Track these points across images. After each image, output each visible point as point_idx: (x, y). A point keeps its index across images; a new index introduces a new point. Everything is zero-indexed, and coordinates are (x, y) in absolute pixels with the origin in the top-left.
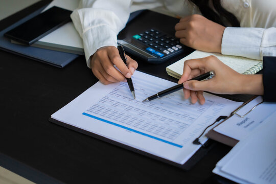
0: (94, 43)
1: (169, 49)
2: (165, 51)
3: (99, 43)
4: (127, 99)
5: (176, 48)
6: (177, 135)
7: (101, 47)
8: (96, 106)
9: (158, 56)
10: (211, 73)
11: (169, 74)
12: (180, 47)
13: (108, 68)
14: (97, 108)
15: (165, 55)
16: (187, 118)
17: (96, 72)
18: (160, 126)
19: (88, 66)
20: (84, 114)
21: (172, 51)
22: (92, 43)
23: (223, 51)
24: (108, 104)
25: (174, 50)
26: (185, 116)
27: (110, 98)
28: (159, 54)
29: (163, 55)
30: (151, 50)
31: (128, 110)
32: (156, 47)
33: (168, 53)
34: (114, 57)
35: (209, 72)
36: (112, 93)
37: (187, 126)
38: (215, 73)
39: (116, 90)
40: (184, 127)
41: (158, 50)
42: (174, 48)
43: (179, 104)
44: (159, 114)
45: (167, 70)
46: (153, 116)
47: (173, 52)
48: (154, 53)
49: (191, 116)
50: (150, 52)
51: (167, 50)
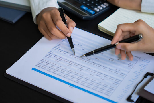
0: (39, 4)
1: (99, 7)
2: (96, 9)
3: (43, 4)
4: (68, 54)
5: (104, 6)
6: (113, 91)
7: (45, 8)
8: (43, 61)
9: (90, 14)
10: (140, 36)
11: (100, 30)
12: (107, 5)
13: (52, 29)
14: (44, 63)
15: (96, 12)
16: (119, 74)
17: (42, 30)
18: (97, 81)
19: (35, 22)
20: (33, 69)
21: (101, 8)
22: (37, 4)
23: (143, 9)
24: (53, 59)
25: (103, 8)
26: (117, 71)
27: (54, 53)
28: (91, 12)
29: (94, 13)
30: (84, 8)
31: (69, 65)
32: (88, 5)
33: (98, 10)
34: (57, 20)
35: (138, 35)
36: (55, 48)
37: (120, 82)
38: (142, 35)
39: (59, 45)
40: (117, 82)
41: (90, 8)
42: (102, 5)
43: (111, 60)
44: (95, 69)
45: (98, 27)
46: (91, 71)
47: (102, 10)
48: (86, 11)
49: (122, 72)
50: (84, 10)
51: (97, 8)
